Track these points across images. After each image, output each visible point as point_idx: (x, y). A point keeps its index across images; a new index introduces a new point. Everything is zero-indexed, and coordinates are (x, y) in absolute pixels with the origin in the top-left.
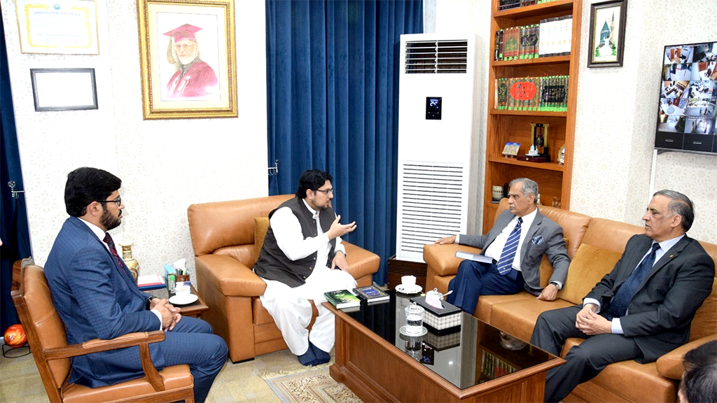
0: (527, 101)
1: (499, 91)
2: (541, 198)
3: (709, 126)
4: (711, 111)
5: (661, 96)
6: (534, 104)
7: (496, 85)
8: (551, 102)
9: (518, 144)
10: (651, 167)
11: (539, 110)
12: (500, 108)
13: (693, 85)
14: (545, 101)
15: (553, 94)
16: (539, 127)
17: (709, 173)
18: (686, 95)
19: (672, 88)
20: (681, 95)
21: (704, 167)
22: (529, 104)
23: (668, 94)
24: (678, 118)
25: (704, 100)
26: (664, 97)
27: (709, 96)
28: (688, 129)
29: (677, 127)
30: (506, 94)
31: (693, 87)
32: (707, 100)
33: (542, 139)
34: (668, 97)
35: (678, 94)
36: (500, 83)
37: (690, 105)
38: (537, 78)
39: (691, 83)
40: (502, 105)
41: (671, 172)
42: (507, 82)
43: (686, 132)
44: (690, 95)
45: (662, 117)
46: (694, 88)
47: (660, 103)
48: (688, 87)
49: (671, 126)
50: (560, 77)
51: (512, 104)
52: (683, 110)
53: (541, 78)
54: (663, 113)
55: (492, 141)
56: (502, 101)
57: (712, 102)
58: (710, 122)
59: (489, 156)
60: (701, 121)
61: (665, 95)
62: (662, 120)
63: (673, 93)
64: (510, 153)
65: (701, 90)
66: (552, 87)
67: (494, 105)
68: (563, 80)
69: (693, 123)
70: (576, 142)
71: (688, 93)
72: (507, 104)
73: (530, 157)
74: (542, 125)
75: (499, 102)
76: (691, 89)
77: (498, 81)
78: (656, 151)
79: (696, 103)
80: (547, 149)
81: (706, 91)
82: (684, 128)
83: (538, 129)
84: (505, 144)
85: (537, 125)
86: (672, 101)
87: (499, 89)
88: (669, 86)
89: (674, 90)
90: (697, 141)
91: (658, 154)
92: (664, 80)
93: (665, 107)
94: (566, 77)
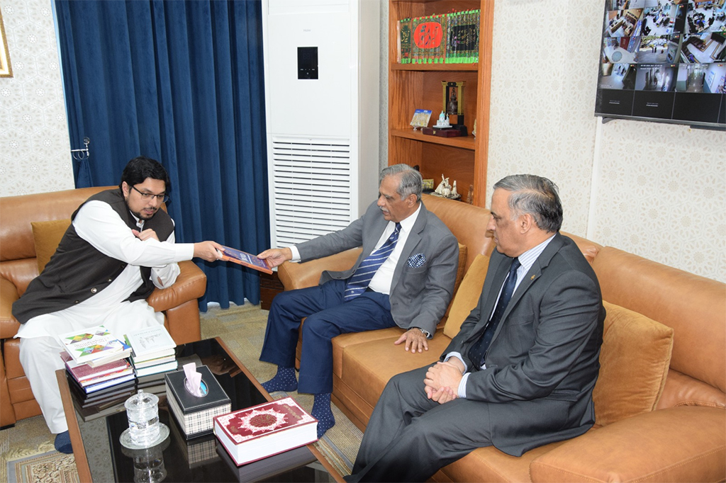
0: (433, 50)
1: (402, 38)
2: (457, 186)
3: (668, 79)
4: (672, 55)
5: (605, 35)
6: (441, 55)
7: (398, 28)
8: (461, 50)
9: (429, 111)
10: (594, 141)
11: (447, 62)
12: (404, 61)
13: (648, 14)
14: (453, 49)
15: (463, 37)
16: (452, 85)
17: (671, 150)
18: (637, 33)
19: (619, 21)
20: (631, 31)
21: (665, 142)
22: (435, 54)
23: (613, 31)
24: (627, 67)
25: (662, 37)
26: (609, 36)
27: (670, 30)
28: (640, 84)
29: (624, 82)
30: (409, 40)
31: (648, 17)
32: (667, 37)
33: (456, 104)
34: (614, 35)
35: (627, 30)
36: (403, 25)
37: (643, 47)
38: (443, 15)
39: (646, 11)
40: (405, 57)
41: (621, 150)
42: (410, 25)
43: (636, 89)
44: (645, 31)
45: (606, 66)
46: (650, 20)
47: (603, 44)
48: (641, 18)
49: (617, 81)
50: (470, 12)
51: (416, 55)
52: (633, 56)
53: (448, 15)
54: (607, 60)
55: (396, 108)
56: (406, 51)
57: (674, 40)
58: (670, 72)
59: (392, 129)
60: (658, 71)
61: (610, 32)
62: (605, 71)
63: (621, 29)
64: (419, 125)
65: (659, 21)
66: (462, 28)
67: (396, 57)
68: (474, 17)
69: (647, 73)
70: (492, 107)
71: (640, 28)
72: (410, 55)
73: (437, 129)
74: (455, 84)
75: (402, 52)
76: (645, 22)
77: (401, 23)
78: (600, 119)
79: (651, 44)
80: (461, 119)
81: (665, 23)
82: (634, 83)
83: (451, 89)
84: (415, 112)
85: (449, 83)
86: (619, 42)
87: (402, 34)
88: (615, 19)
89: (622, 24)
90: (651, 102)
91: (604, 122)
92: (610, 10)
93: (609, 52)
94: (477, 11)
